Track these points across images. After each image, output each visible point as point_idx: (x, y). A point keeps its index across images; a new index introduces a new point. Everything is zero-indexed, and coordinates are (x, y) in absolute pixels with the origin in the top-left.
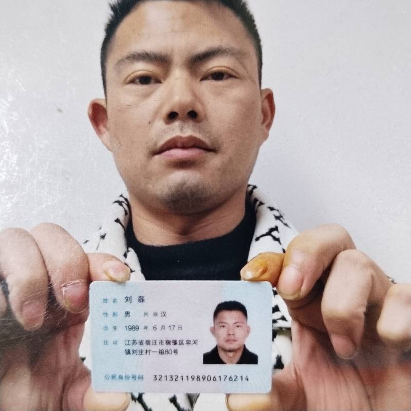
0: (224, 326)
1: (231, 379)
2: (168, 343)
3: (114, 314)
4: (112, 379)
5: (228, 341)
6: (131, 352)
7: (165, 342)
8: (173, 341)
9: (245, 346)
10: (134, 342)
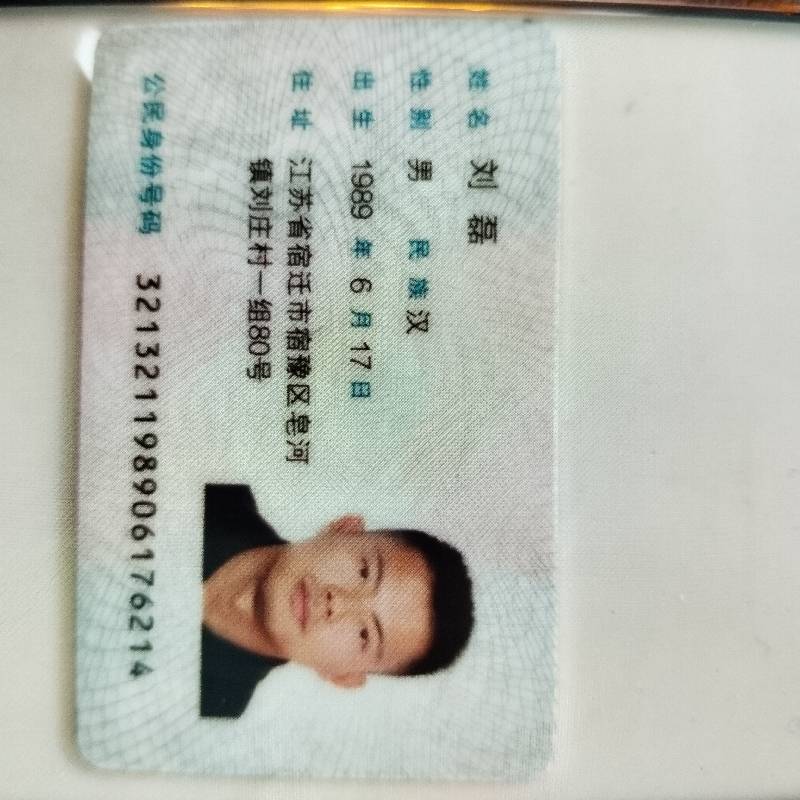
0: (364, 573)
1: (140, 601)
2: (299, 339)
3: (421, 117)
4: (145, 105)
5: (302, 589)
6: (261, 186)
7: (301, 325)
8: (308, 360)
9: (279, 662)
10: (303, 198)
